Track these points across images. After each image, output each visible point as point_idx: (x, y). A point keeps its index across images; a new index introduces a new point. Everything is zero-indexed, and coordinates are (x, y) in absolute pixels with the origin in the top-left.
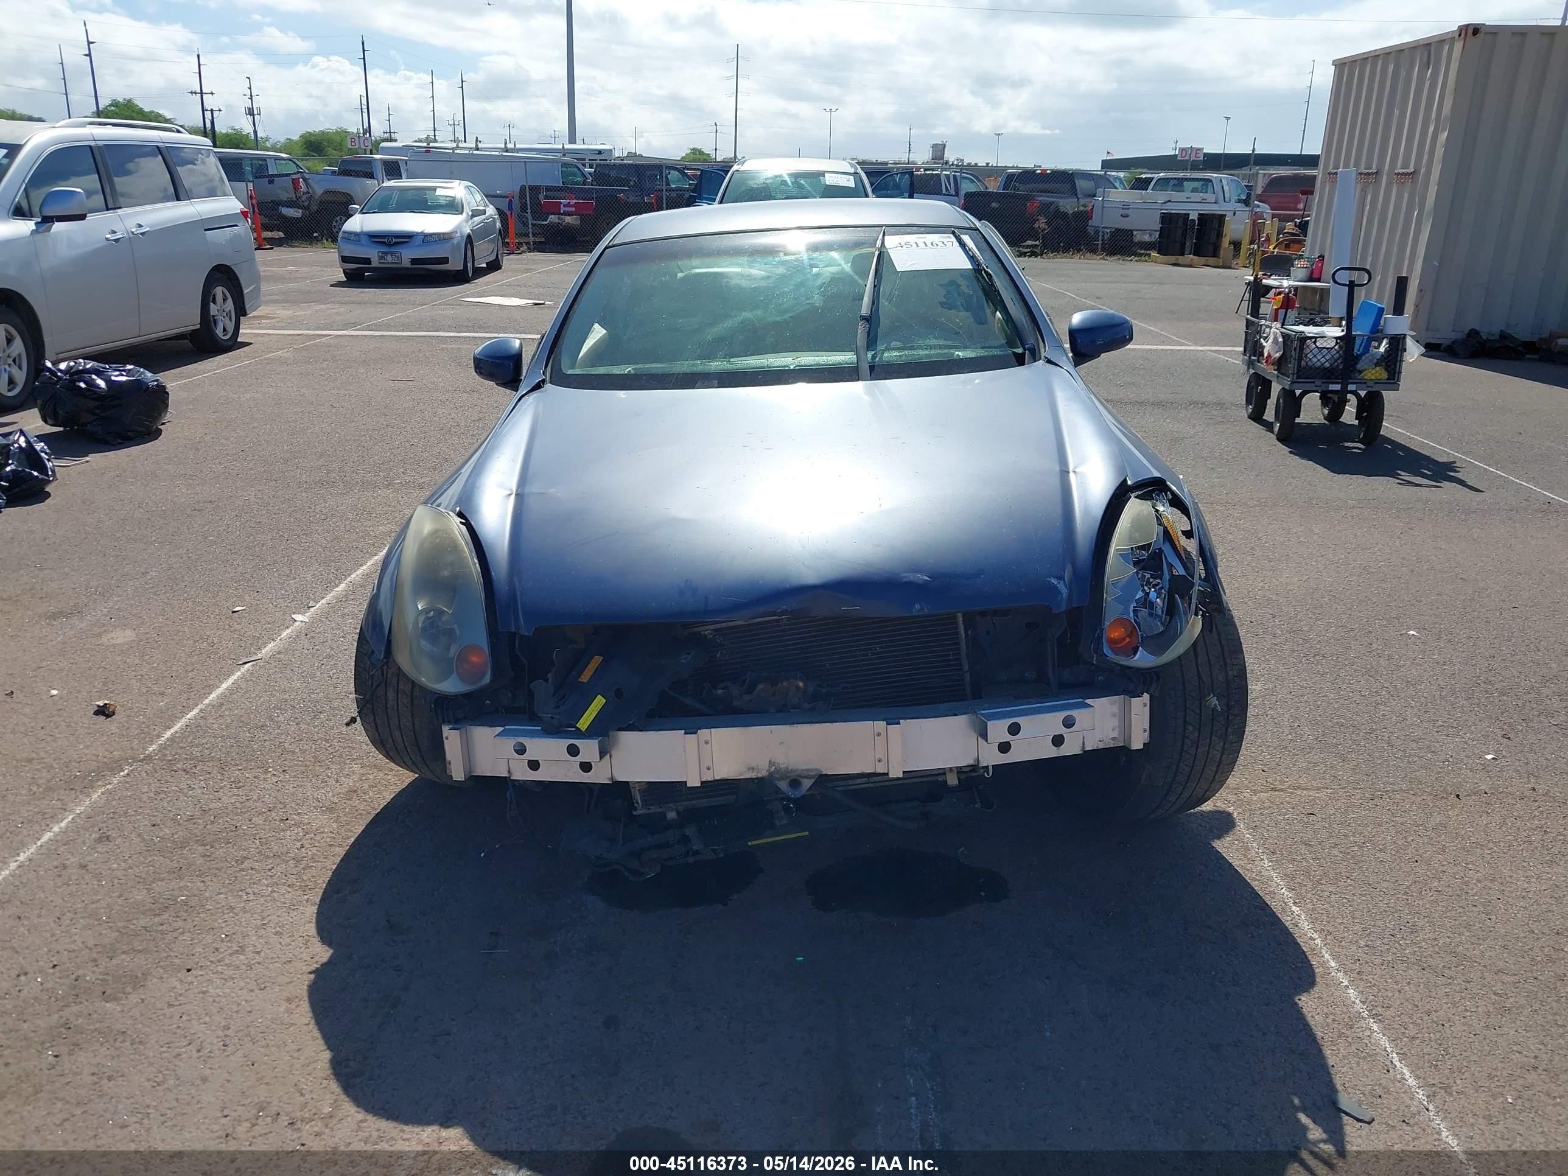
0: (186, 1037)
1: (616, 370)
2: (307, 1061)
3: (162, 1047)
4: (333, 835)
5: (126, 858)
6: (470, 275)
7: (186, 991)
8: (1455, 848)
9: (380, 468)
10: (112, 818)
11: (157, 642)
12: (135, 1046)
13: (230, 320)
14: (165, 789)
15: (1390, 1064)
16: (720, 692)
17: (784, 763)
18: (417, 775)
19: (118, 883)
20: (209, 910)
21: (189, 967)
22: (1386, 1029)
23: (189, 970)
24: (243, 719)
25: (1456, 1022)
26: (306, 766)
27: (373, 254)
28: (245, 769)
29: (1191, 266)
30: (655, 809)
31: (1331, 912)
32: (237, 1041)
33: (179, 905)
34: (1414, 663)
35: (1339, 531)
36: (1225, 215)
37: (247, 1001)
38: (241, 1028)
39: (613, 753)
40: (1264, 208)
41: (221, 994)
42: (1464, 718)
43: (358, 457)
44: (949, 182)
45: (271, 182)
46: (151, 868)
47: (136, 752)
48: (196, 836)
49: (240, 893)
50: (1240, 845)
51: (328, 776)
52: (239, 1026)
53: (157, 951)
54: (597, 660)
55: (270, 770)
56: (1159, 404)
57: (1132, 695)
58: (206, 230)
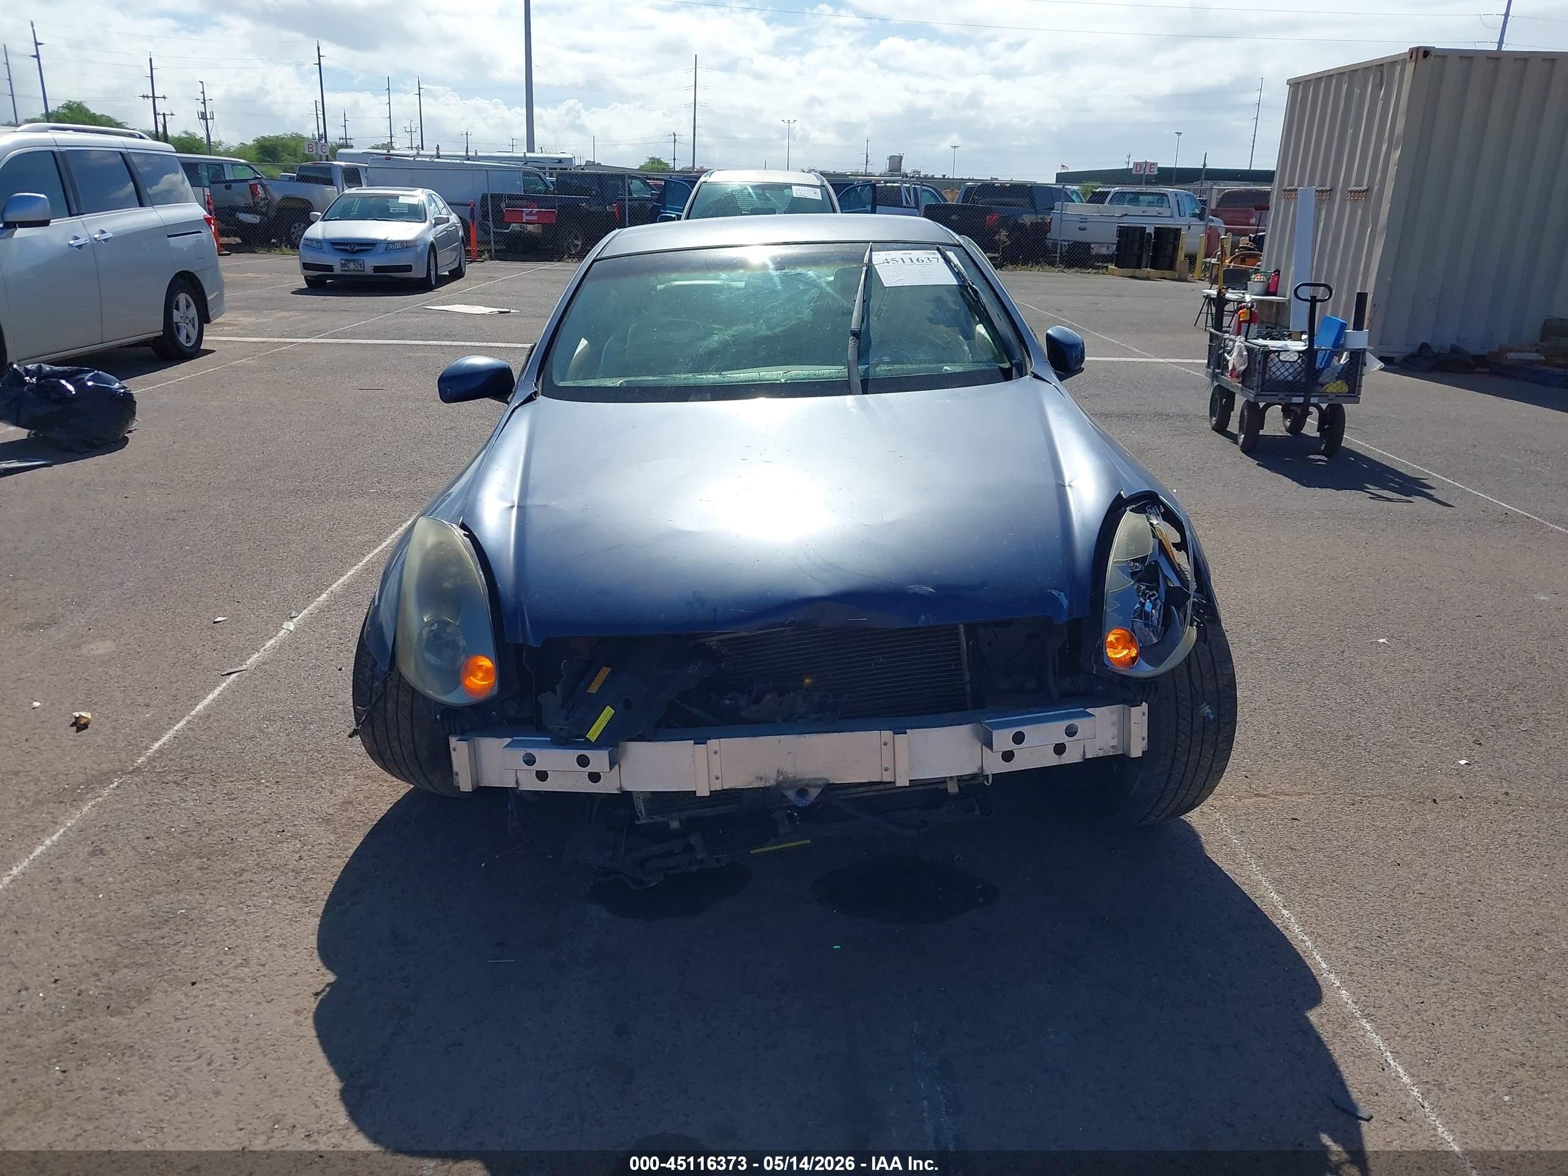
0: (195, 1050)
1: (609, 383)
2: (320, 1073)
3: (171, 1061)
4: (332, 847)
5: (122, 871)
6: (433, 283)
7: (192, 1004)
8: (1435, 851)
9: (355, 477)
10: (104, 831)
11: (138, 653)
12: (144, 1060)
13: (194, 327)
14: (157, 802)
15: (1384, 1062)
16: (727, 702)
17: (792, 773)
18: (412, 786)
19: (115, 896)
20: (211, 922)
21: (194, 981)
22: (1378, 1029)
23: (193, 984)
24: (231, 730)
25: (1445, 1021)
26: (299, 777)
27: (335, 261)
28: (237, 780)
29: (1147, 279)
30: (658, 819)
31: (1320, 915)
32: (247, 1054)
33: (178, 918)
34: (1385, 671)
35: (1306, 541)
36: (1181, 229)
37: (254, 1014)
38: (251, 1041)
39: (623, 763)
40: (1218, 223)
41: (228, 1007)
42: (1436, 724)
43: (331, 466)
44: (909, 195)
45: (228, 188)
46: (148, 881)
47: (125, 764)
48: (192, 849)
49: (241, 905)
50: (1228, 850)
51: (322, 788)
52: (249, 1039)
53: (160, 965)
54: (605, 671)
55: (262, 781)
56: (1124, 416)
57: (1131, 704)
58: (169, 236)
